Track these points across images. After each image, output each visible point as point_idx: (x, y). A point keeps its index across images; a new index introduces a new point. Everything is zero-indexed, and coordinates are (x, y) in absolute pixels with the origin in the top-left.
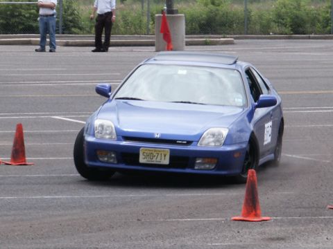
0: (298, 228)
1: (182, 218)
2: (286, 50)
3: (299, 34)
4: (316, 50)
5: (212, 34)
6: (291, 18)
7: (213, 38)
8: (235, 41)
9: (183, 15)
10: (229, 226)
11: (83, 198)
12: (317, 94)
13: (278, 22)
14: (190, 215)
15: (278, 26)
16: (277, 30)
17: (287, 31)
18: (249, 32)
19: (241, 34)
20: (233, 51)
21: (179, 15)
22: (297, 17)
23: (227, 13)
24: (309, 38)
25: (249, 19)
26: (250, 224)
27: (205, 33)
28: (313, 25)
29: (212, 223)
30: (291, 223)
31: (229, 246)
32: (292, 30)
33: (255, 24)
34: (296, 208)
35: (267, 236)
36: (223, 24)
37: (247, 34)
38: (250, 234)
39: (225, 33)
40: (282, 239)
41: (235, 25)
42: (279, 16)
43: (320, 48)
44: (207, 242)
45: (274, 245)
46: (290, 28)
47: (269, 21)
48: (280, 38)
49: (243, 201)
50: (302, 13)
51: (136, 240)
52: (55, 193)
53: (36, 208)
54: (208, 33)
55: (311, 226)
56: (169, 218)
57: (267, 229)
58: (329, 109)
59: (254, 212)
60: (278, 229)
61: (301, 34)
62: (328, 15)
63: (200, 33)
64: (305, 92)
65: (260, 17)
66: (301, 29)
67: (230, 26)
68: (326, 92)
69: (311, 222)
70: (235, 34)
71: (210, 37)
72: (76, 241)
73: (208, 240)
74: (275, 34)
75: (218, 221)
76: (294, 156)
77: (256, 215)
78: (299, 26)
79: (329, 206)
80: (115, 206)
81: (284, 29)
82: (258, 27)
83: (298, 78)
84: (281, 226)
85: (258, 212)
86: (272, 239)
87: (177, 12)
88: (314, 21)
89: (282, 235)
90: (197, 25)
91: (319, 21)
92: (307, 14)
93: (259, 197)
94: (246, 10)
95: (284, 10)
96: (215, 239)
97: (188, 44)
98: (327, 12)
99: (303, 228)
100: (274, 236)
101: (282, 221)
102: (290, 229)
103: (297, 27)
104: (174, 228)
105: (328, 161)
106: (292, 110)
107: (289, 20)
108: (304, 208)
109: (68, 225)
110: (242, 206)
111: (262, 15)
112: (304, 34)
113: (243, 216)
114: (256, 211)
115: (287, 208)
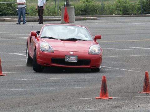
0: (125, 102)
1: (73, 98)
2: (121, 22)
3: (126, 14)
4: (134, 22)
5: (87, 15)
6: (123, 8)
7: (87, 17)
8: (97, 18)
9: (73, 7)
10: (94, 101)
11: (28, 90)
12: (134, 41)
13: (117, 9)
14: (76, 97)
15: (117, 11)
16: (116, 13)
17: (121, 13)
18: (104, 14)
19: (100, 15)
20: (96, 22)
21: (72, 7)
22: (125, 7)
23: (94, 6)
24: (131, 16)
25: (103, 8)
26: (103, 100)
27: (84, 15)
28: (133, 10)
29: (86, 100)
30: (122, 99)
31: (94, 110)
32: (123, 13)
33: (106, 10)
34: (124, 93)
35: (111, 106)
36: (92, 11)
37: (103, 15)
38: (104, 105)
39: (93, 15)
40: (118, 107)
41: (97, 11)
42: (117, 6)
43: (136, 21)
44: (84, 109)
45: (114, 110)
46: (122, 12)
47: (113, 9)
48: (118, 17)
49: (100, 90)
50: (127, 5)
51: (52, 108)
52: (16, 88)
53: (7, 95)
54: (85, 15)
55: (131, 101)
56: (67, 98)
57: (111, 103)
58: (139, 48)
59: (105, 95)
60: (116, 102)
61: (127, 14)
62: (139, 6)
63: (81, 15)
64: (128, 41)
65: (109, 7)
66: (127, 12)
67: (95, 11)
68: (138, 40)
69: (131, 99)
70: (97, 15)
71: (86, 17)
72: (25, 109)
73: (85, 108)
74: (115, 15)
75: (89, 99)
76: (124, 69)
77: (106, 96)
78: (126, 11)
79: (139, 92)
80: (43, 93)
81: (119, 12)
82: (108, 12)
83: (125, 34)
84: (118, 101)
85: (107, 95)
86: (114, 107)
87: (71, 5)
88: (133, 8)
89: (118, 105)
90: (80, 12)
91: (135, 9)
92: (130, 5)
93: (107, 88)
94: (102, 4)
95: (119, 4)
96: (88, 107)
97: (76, 20)
98: (139, 5)
99: (127, 102)
100: (114, 106)
101: (118, 99)
102: (122, 102)
103: (125, 12)
104: (69, 103)
105: (139, 72)
106: (123, 49)
107: (122, 8)
108: (128, 93)
109: (21, 102)
110: (100, 93)
111: (110, 6)
112: (129, 14)
113: (100, 97)
114: (106, 94)
115: (120, 93)
